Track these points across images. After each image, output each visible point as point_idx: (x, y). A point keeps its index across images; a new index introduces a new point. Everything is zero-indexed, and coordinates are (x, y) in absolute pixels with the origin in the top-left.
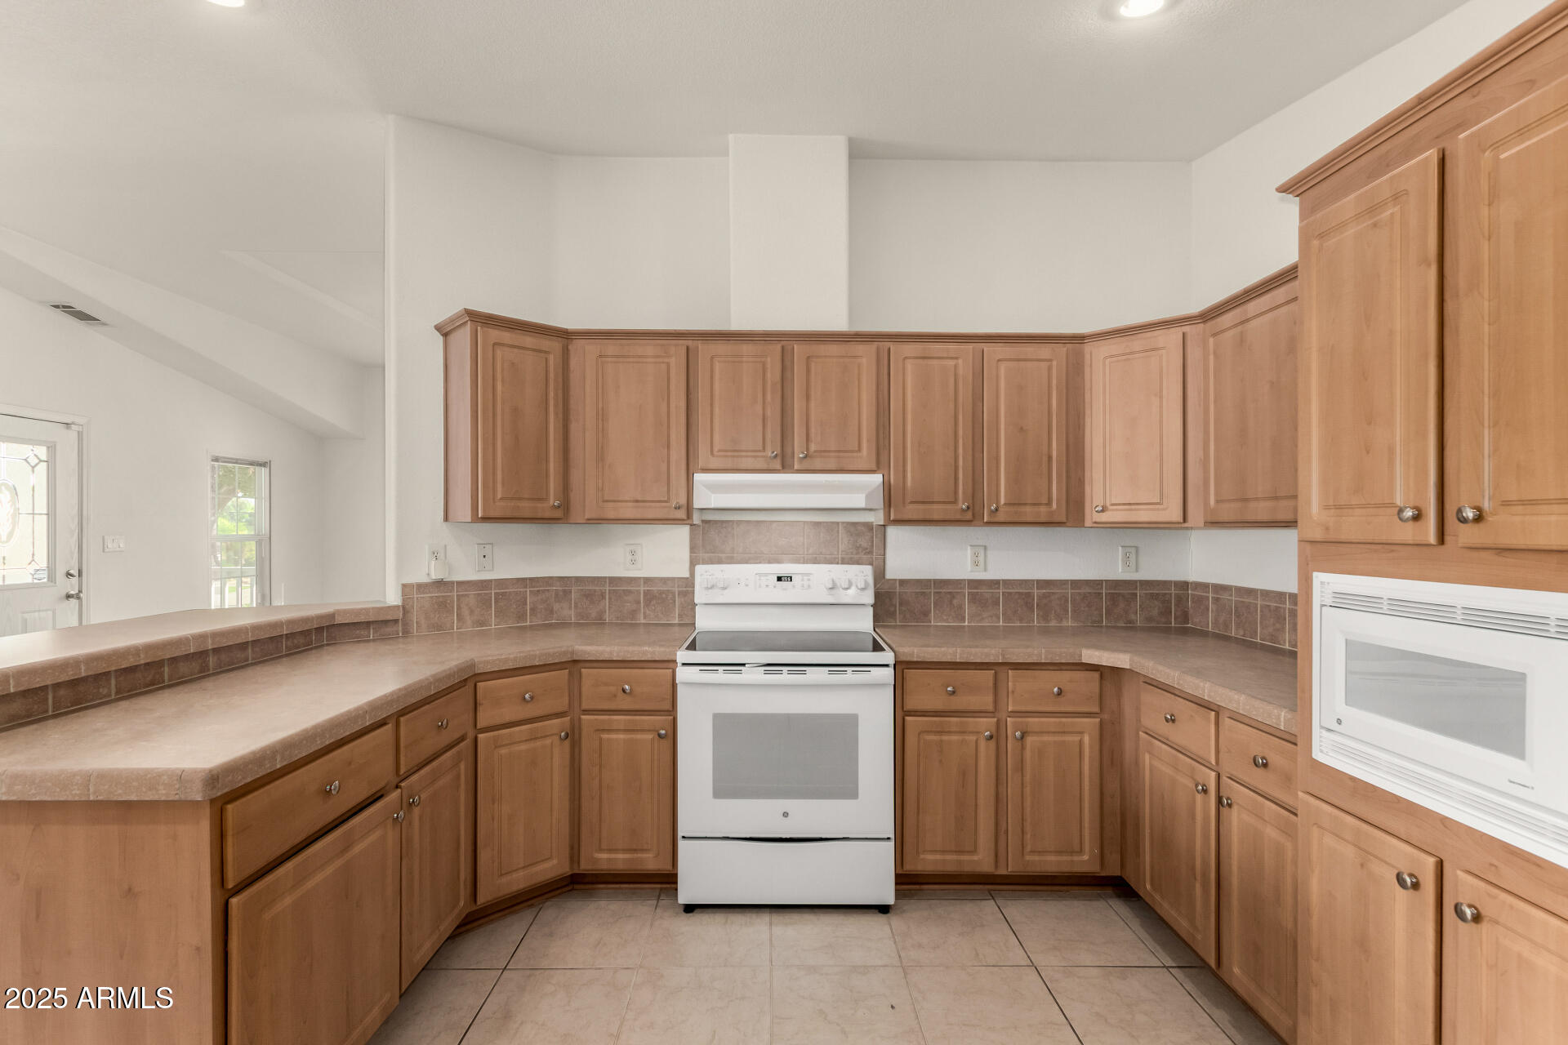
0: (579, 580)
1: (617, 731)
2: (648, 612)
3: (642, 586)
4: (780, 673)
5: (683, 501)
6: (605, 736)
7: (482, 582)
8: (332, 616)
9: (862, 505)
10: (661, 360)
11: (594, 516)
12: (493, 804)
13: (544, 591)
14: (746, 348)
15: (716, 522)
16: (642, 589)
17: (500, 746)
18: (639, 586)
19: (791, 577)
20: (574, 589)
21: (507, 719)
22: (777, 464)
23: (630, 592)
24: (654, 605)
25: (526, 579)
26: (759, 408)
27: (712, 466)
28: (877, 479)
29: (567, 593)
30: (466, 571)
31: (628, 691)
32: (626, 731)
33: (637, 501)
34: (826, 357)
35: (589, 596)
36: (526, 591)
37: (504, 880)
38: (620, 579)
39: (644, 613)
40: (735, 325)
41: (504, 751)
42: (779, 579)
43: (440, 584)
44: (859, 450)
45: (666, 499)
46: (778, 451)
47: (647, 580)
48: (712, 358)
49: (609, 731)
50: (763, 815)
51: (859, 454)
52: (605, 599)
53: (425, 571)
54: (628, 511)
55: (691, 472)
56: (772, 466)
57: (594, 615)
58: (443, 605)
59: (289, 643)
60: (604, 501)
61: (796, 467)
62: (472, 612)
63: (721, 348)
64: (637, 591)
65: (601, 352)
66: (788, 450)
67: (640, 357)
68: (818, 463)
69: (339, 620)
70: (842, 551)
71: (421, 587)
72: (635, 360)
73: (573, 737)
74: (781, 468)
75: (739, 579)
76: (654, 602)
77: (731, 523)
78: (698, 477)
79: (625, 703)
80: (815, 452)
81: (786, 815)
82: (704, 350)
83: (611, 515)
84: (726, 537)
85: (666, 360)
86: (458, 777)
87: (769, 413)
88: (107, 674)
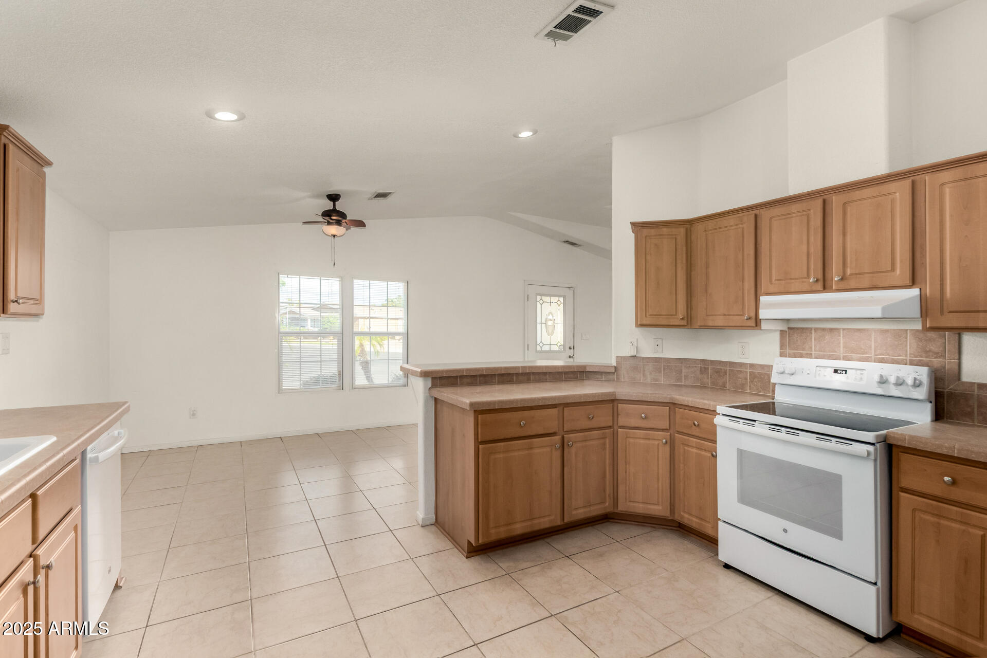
0: (712, 362)
1: (692, 447)
2: (752, 386)
3: (749, 369)
4: (797, 435)
5: (753, 314)
6: (686, 448)
7: (656, 358)
8: (585, 367)
9: (879, 315)
10: (738, 226)
11: (702, 324)
12: (626, 464)
13: (693, 367)
14: (795, 207)
15: (798, 329)
16: (748, 371)
17: (629, 437)
18: (747, 369)
19: (846, 371)
20: (710, 367)
21: (633, 425)
22: (819, 286)
23: (741, 371)
24: (756, 382)
25: (682, 359)
26: (805, 247)
27: (771, 290)
28: (915, 292)
29: (706, 369)
30: (648, 351)
31: (697, 425)
32: (697, 448)
33: (725, 315)
34: (860, 200)
35: (718, 372)
36: (682, 366)
37: (632, 504)
38: (736, 363)
39: (750, 386)
40: (792, 191)
41: (631, 440)
42: (836, 371)
43: (634, 357)
44: (893, 268)
45: (741, 313)
46: (820, 276)
47: (752, 365)
48: (771, 218)
49: (688, 446)
50: (772, 526)
51: (892, 273)
52: (727, 374)
53: (628, 351)
54: (720, 321)
55: (758, 296)
56: (814, 288)
57: (721, 384)
58: (635, 369)
59: (566, 376)
60: (708, 316)
61: (834, 288)
62: (651, 373)
63: (777, 211)
64: (745, 371)
65: (705, 228)
66: (828, 276)
67: (727, 227)
68: (852, 283)
69: (588, 369)
70: (910, 354)
71: (624, 358)
72: (724, 229)
73: (671, 443)
74: (822, 289)
75: (803, 369)
76: (755, 380)
77: (809, 330)
78: (763, 299)
79: (695, 432)
80: (851, 275)
81: (785, 531)
82: (765, 214)
83: (710, 323)
84: (806, 339)
85: (742, 226)
86: (604, 444)
87: (812, 250)
88: (495, 375)
